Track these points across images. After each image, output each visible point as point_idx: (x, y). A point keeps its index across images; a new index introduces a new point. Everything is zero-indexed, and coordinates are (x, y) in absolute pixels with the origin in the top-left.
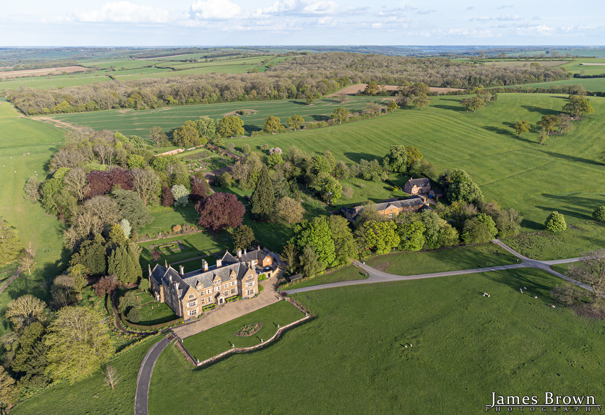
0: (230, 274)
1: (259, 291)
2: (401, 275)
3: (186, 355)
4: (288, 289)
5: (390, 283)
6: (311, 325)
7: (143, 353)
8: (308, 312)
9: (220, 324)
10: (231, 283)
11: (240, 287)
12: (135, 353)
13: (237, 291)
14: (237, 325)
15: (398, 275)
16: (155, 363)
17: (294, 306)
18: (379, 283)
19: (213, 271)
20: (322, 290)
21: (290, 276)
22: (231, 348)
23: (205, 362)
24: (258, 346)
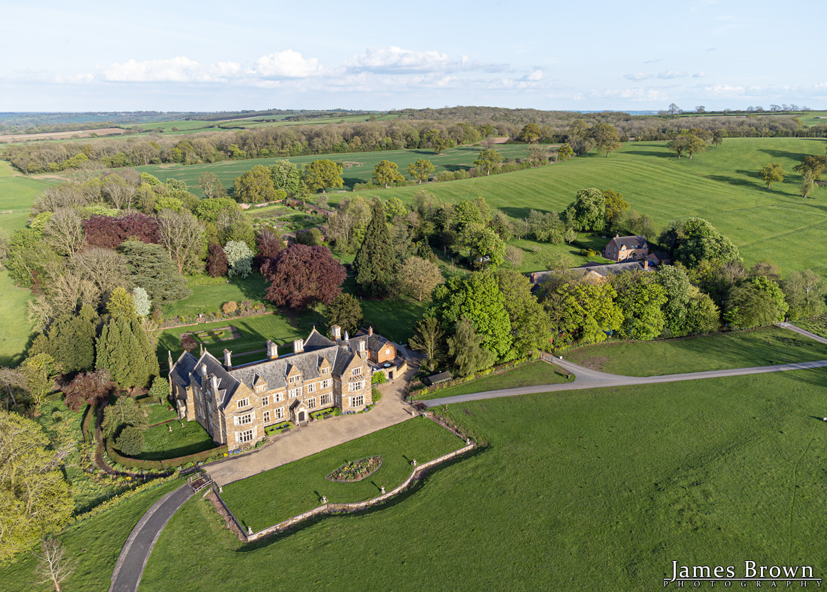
0: (320, 365)
1: (374, 401)
2: (634, 376)
3: (226, 518)
4: (427, 398)
5: (617, 389)
6: (480, 461)
7: (138, 514)
8: (471, 439)
9: (298, 459)
10: (322, 382)
11: (337, 391)
12: (121, 513)
13: (332, 400)
14: (332, 461)
15: (627, 375)
16: (158, 534)
17: (442, 427)
18: (596, 388)
19: (287, 358)
20: (492, 399)
21: (429, 376)
22: (320, 505)
23: (264, 532)
24: (374, 501)
